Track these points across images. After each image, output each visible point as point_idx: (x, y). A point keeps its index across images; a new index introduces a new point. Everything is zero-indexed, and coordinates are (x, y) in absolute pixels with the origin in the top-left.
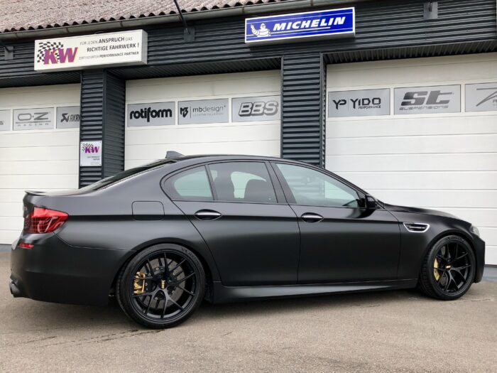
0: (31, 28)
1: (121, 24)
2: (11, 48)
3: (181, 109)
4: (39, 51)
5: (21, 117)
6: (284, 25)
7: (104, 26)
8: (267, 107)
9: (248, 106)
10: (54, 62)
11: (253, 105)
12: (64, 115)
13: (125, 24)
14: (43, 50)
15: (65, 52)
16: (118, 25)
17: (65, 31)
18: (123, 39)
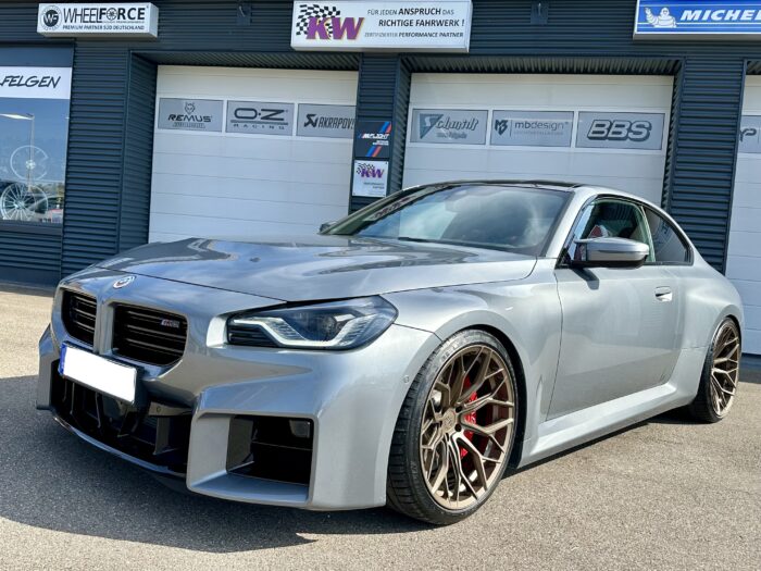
3: (497, 121)
4: (300, 17)
5: (240, 113)
6: (698, 13)
8: (634, 128)
9: (603, 126)
10: (324, 36)
11: (611, 124)
12: (309, 116)
14: (306, 17)
15: (342, 22)
18: (438, 11)
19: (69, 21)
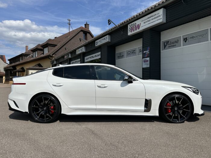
0: (127, 21)
1: (155, 9)
2: (123, 30)
3: (184, 39)
4: (129, 28)
7: (149, 12)
10: (134, 31)
12: (140, 50)
13: (156, 8)
15: (137, 26)
16: (154, 9)
17: (136, 18)
18: (156, 15)
19: (99, 43)
